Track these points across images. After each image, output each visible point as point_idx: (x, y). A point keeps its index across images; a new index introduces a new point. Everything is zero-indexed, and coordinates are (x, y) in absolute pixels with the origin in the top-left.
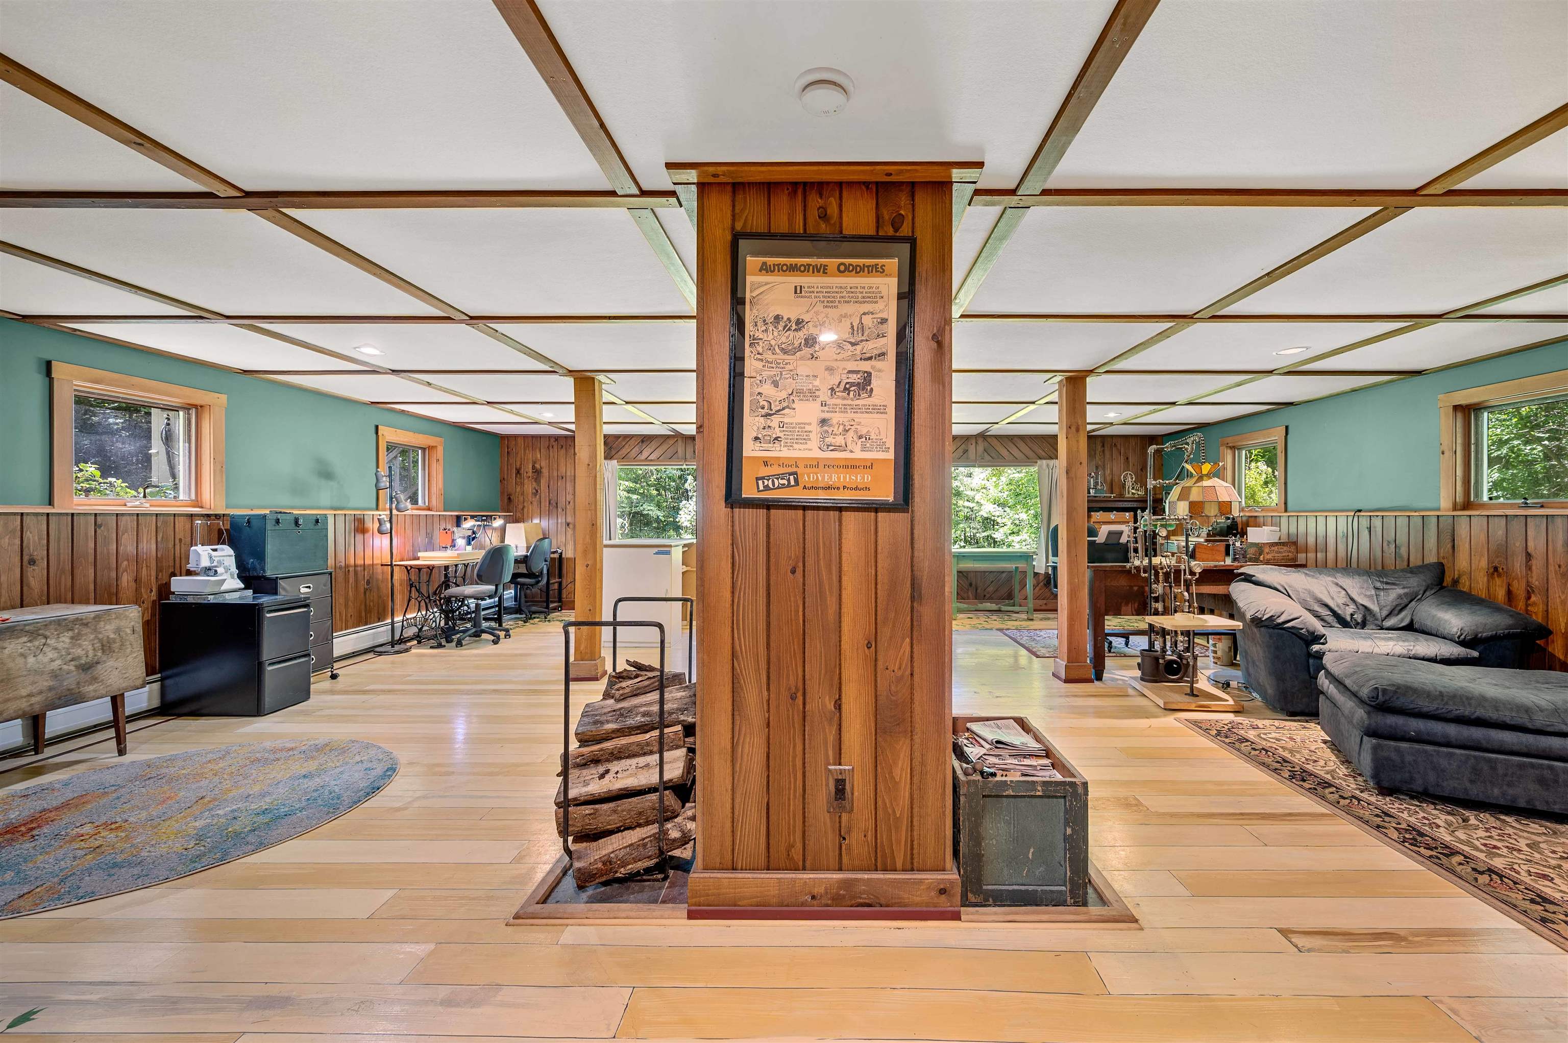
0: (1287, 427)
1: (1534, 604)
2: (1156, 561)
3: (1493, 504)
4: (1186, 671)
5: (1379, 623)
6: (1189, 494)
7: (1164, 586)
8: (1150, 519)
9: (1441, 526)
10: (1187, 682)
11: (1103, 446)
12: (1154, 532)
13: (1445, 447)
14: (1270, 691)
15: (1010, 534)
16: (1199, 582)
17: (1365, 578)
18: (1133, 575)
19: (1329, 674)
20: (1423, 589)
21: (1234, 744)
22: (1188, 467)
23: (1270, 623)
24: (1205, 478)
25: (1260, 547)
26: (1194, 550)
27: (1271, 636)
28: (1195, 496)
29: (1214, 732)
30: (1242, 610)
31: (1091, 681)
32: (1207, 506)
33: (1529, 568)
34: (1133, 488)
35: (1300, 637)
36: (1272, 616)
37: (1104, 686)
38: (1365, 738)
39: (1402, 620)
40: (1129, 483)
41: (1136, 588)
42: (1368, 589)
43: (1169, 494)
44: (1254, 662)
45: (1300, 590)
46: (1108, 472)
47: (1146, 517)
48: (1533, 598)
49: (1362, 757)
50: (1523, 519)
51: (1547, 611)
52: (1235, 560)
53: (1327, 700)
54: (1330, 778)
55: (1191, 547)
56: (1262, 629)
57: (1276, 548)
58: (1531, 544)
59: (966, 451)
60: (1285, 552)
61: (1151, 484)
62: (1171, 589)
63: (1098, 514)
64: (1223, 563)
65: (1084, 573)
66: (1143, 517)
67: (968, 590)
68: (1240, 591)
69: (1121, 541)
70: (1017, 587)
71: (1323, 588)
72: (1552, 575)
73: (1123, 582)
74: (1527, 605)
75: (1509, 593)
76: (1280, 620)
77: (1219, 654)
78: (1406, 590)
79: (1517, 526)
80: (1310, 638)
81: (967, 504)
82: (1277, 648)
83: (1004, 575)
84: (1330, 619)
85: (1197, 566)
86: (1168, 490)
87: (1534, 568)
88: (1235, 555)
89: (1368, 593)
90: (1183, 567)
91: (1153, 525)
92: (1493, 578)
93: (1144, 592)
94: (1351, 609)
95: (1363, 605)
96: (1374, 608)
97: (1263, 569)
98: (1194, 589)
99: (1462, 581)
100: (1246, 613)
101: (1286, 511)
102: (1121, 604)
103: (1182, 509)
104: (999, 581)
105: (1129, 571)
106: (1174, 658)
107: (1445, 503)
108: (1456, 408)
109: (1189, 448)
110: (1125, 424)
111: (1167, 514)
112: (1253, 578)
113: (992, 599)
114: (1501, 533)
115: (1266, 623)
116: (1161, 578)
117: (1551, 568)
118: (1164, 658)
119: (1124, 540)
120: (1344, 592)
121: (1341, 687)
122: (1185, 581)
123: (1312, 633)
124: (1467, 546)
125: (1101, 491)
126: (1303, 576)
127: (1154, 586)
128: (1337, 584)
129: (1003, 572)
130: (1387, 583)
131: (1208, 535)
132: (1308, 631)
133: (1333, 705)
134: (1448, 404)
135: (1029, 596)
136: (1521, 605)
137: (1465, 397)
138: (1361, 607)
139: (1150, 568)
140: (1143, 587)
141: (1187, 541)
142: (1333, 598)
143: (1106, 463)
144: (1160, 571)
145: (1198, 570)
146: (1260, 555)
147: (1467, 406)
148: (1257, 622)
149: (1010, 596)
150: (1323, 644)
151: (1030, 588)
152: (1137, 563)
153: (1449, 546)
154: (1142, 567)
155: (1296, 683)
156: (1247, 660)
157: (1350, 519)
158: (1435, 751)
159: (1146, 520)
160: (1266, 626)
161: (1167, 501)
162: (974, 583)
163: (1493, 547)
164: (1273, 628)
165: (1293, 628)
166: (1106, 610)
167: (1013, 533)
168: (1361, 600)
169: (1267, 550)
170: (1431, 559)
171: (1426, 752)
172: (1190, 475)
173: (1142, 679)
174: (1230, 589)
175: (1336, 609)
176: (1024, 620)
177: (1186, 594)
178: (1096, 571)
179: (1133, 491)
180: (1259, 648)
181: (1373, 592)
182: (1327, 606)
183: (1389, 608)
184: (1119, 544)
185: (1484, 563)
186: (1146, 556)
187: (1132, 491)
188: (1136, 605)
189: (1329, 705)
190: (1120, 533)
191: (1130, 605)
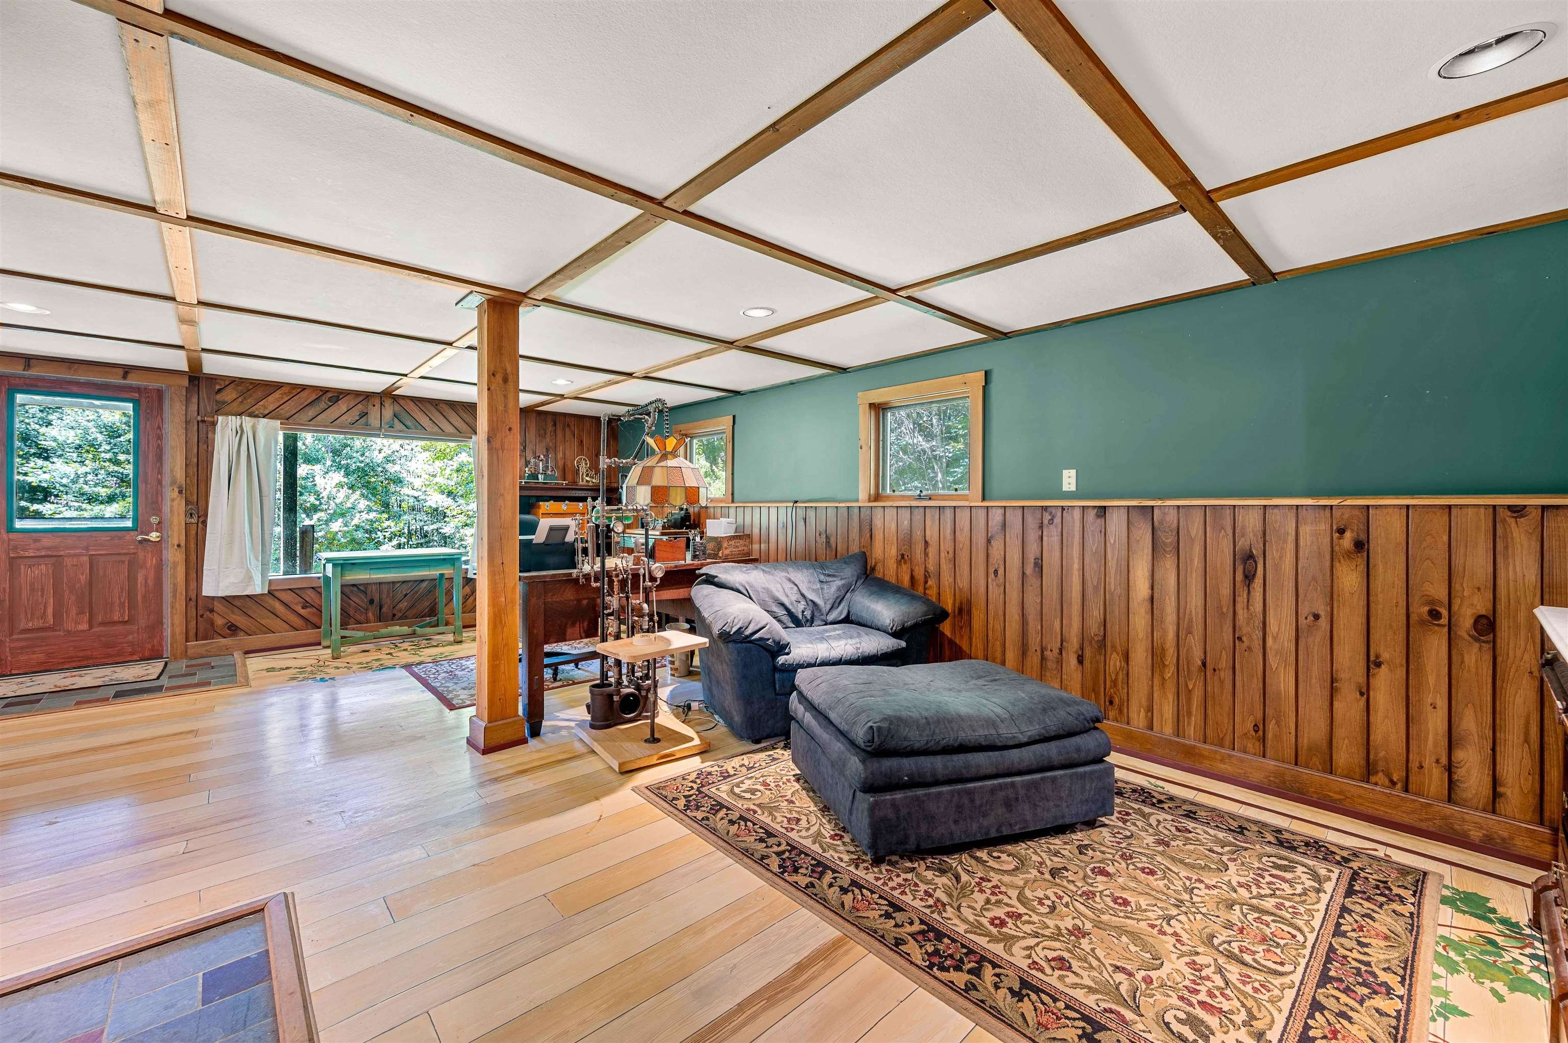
0: (734, 417)
1: (931, 587)
2: (611, 563)
3: (896, 496)
4: (645, 704)
5: (823, 617)
6: (650, 478)
7: (620, 598)
8: (603, 510)
9: (862, 516)
10: (647, 718)
11: (555, 425)
12: (608, 526)
13: (862, 443)
14: (737, 719)
15: (463, 527)
16: (659, 588)
17: (811, 571)
18: (578, 584)
19: (802, 698)
20: (855, 578)
21: (708, 819)
22: (650, 441)
23: (738, 637)
24: (669, 456)
25: (718, 541)
26: (654, 547)
27: (739, 653)
28: (658, 479)
29: (681, 803)
30: (707, 621)
31: (524, 741)
32: (672, 492)
33: (926, 554)
34: (587, 475)
35: (767, 649)
36: (741, 628)
37: (541, 746)
38: (859, 794)
39: (841, 613)
40: (583, 468)
41: (585, 602)
42: (814, 583)
43: (626, 476)
44: (718, 682)
45: (760, 589)
46: (560, 455)
47: (598, 508)
48: (930, 583)
49: (854, 817)
50: (922, 510)
51: (939, 593)
52: (695, 557)
53: (801, 730)
54: (820, 851)
55: (650, 544)
56: (730, 645)
57: (732, 542)
58: (928, 533)
59: (364, 415)
60: (741, 545)
61: (604, 463)
62: (627, 600)
63: (547, 503)
64: (683, 562)
65: (514, 588)
66: (594, 507)
67: (367, 610)
68: (701, 594)
69: (567, 540)
70: (442, 600)
71: (779, 586)
72: (943, 561)
73: (569, 595)
74: (925, 589)
75: (912, 578)
76: (748, 632)
77: (677, 664)
78: (843, 582)
79: (918, 516)
80: (776, 649)
81: (411, 492)
82: (745, 666)
83: (424, 584)
84: (786, 619)
85: (658, 569)
86: (625, 470)
87: (930, 555)
88: (695, 552)
89: (815, 587)
90: (642, 571)
91: (607, 518)
92: (901, 565)
93: (594, 606)
94: (802, 606)
95: (811, 601)
96: (820, 602)
97: (725, 568)
98: (654, 596)
99: (878, 568)
100: (713, 625)
101: (733, 502)
102: (566, 624)
103: (643, 496)
104: (417, 592)
105: (577, 580)
106: (631, 690)
107: (863, 495)
108: (872, 406)
109: (650, 420)
110: (577, 398)
111: (624, 501)
112: (716, 580)
113: (406, 618)
114: (906, 522)
115: (734, 638)
116: (616, 589)
117: (942, 555)
118: (618, 692)
119: (570, 537)
120: (796, 588)
121: (821, 718)
122: (645, 589)
123: (777, 643)
124: (882, 535)
125: (552, 477)
126: (761, 573)
127: (607, 599)
128: (790, 580)
129: (423, 581)
130: (829, 575)
131: (664, 527)
132: (774, 641)
133: (809, 737)
134: (865, 402)
135: (456, 611)
136: (921, 589)
137: (878, 396)
138: (810, 603)
139: (605, 574)
140: (594, 600)
141: (647, 535)
142: (787, 596)
143: (558, 444)
144: (615, 579)
145: (659, 575)
146: (719, 550)
147: (879, 404)
148: (725, 636)
149: (433, 611)
150: (788, 654)
151: (458, 600)
152: (587, 568)
153: (868, 535)
154: (593, 574)
155: (763, 704)
156: (710, 678)
157: (789, 510)
158: (925, 795)
159: (598, 512)
160: (735, 641)
161: (624, 486)
162: (376, 600)
163: (901, 536)
164: (741, 642)
165: (761, 639)
166: (545, 635)
167: (466, 525)
168: (811, 596)
169: (725, 545)
170: (855, 549)
171: (917, 798)
172: (651, 453)
173: (593, 727)
174: (692, 594)
175: (790, 607)
176: (451, 644)
177: (645, 606)
178: (531, 586)
179: (588, 479)
180: (725, 666)
181: (819, 586)
182: (782, 605)
183: (831, 601)
184: (564, 543)
185: (894, 552)
186: (598, 556)
187: (586, 479)
188: (586, 624)
189: (804, 736)
190: (566, 529)
191: (577, 625)
